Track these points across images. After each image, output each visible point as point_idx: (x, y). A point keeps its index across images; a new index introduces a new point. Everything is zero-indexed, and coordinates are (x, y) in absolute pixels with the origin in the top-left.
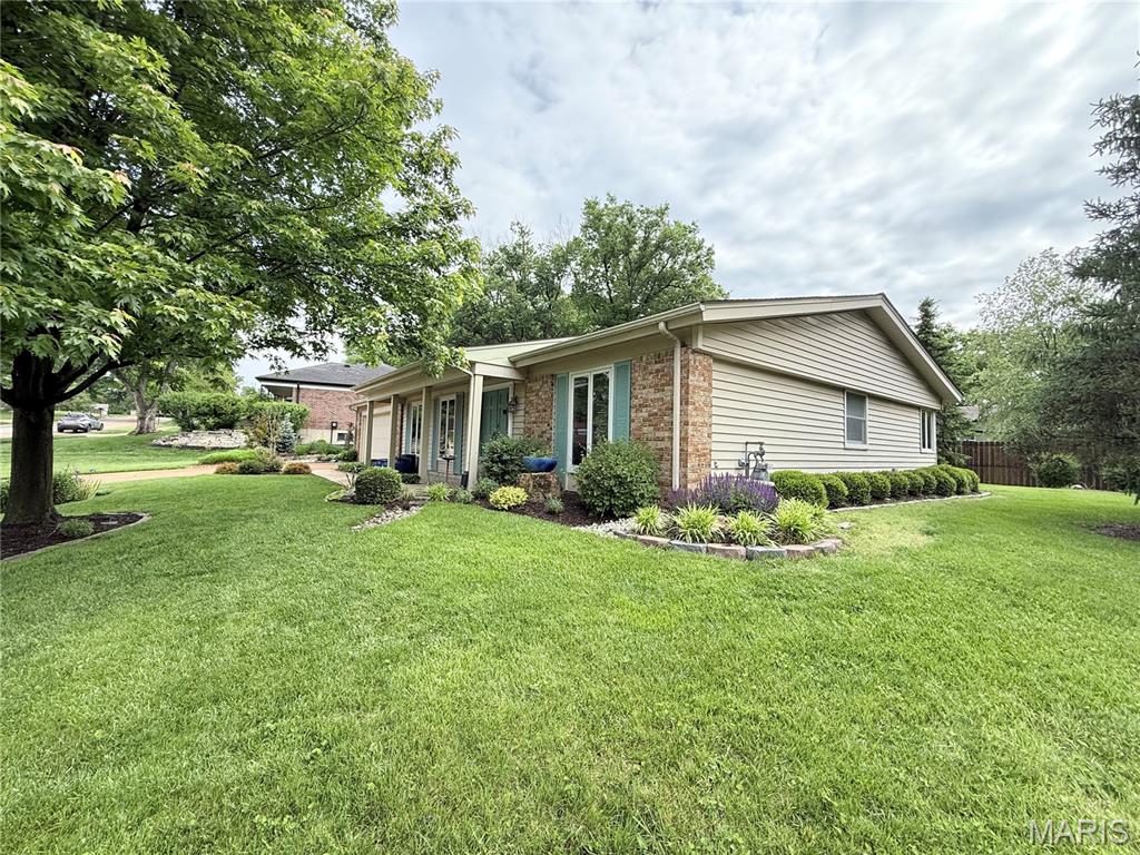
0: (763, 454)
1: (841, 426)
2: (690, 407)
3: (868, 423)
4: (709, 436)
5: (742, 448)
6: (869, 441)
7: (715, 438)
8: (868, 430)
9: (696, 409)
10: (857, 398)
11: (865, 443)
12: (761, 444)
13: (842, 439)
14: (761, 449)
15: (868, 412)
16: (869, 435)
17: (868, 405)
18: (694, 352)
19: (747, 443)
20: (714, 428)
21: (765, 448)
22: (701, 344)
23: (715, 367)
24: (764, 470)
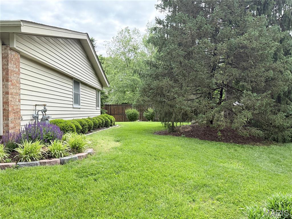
0: (46, 111)
1: (71, 97)
2: (10, 83)
3: (81, 96)
4: (19, 101)
5: (33, 108)
6: (81, 104)
7: (22, 102)
8: (81, 98)
9: (12, 85)
10: (77, 82)
11: (79, 105)
12: (45, 105)
13: (72, 103)
14: (45, 108)
15: (81, 90)
16: (81, 101)
17: (81, 87)
18: (11, 49)
19: (36, 105)
20: (22, 97)
21: (47, 108)
22: (16, 45)
23: (22, 60)
24: (47, 120)
